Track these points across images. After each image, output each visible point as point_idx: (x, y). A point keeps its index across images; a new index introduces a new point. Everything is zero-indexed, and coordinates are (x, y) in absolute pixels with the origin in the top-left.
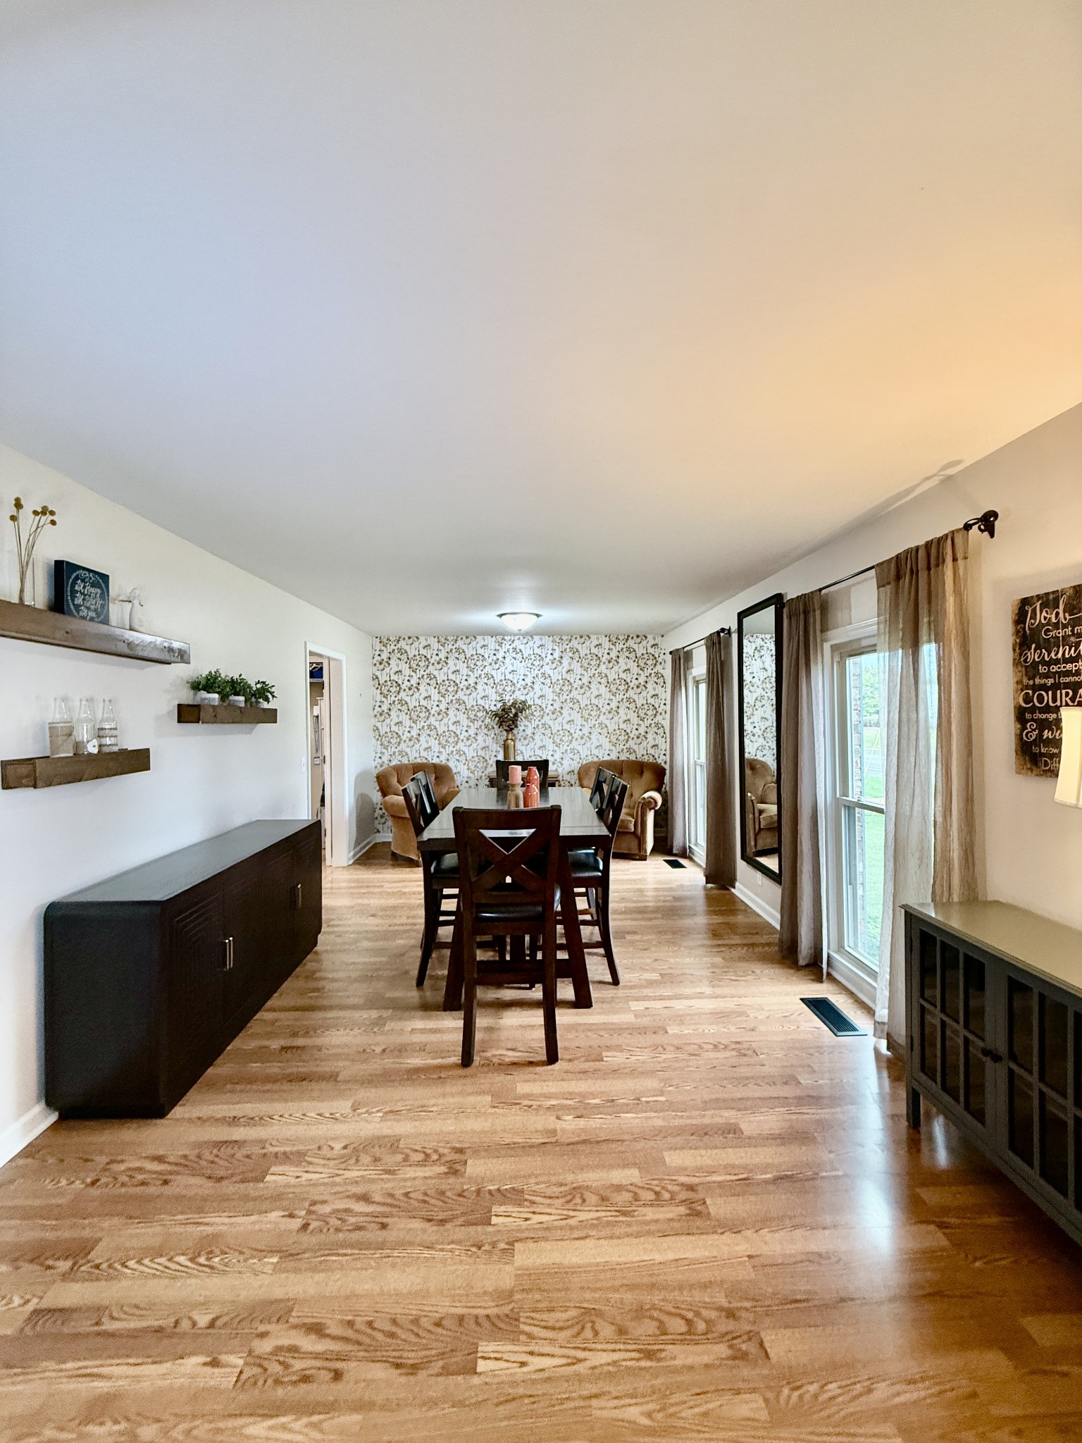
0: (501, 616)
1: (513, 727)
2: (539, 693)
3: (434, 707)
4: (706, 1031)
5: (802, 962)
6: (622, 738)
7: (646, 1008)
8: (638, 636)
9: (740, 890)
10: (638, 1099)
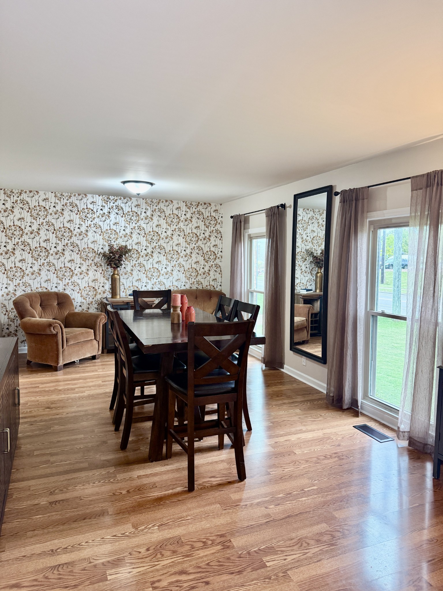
0: (124, 182)
1: (119, 265)
2: (136, 241)
3: (53, 248)
4: (316, 450)
5: (345, 407)
6: (193, 274)
7: (276, 442)
8: (205, 204)
9: (288, 370)
10: (303, 490)
